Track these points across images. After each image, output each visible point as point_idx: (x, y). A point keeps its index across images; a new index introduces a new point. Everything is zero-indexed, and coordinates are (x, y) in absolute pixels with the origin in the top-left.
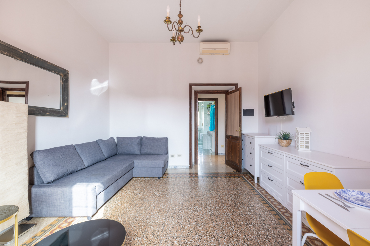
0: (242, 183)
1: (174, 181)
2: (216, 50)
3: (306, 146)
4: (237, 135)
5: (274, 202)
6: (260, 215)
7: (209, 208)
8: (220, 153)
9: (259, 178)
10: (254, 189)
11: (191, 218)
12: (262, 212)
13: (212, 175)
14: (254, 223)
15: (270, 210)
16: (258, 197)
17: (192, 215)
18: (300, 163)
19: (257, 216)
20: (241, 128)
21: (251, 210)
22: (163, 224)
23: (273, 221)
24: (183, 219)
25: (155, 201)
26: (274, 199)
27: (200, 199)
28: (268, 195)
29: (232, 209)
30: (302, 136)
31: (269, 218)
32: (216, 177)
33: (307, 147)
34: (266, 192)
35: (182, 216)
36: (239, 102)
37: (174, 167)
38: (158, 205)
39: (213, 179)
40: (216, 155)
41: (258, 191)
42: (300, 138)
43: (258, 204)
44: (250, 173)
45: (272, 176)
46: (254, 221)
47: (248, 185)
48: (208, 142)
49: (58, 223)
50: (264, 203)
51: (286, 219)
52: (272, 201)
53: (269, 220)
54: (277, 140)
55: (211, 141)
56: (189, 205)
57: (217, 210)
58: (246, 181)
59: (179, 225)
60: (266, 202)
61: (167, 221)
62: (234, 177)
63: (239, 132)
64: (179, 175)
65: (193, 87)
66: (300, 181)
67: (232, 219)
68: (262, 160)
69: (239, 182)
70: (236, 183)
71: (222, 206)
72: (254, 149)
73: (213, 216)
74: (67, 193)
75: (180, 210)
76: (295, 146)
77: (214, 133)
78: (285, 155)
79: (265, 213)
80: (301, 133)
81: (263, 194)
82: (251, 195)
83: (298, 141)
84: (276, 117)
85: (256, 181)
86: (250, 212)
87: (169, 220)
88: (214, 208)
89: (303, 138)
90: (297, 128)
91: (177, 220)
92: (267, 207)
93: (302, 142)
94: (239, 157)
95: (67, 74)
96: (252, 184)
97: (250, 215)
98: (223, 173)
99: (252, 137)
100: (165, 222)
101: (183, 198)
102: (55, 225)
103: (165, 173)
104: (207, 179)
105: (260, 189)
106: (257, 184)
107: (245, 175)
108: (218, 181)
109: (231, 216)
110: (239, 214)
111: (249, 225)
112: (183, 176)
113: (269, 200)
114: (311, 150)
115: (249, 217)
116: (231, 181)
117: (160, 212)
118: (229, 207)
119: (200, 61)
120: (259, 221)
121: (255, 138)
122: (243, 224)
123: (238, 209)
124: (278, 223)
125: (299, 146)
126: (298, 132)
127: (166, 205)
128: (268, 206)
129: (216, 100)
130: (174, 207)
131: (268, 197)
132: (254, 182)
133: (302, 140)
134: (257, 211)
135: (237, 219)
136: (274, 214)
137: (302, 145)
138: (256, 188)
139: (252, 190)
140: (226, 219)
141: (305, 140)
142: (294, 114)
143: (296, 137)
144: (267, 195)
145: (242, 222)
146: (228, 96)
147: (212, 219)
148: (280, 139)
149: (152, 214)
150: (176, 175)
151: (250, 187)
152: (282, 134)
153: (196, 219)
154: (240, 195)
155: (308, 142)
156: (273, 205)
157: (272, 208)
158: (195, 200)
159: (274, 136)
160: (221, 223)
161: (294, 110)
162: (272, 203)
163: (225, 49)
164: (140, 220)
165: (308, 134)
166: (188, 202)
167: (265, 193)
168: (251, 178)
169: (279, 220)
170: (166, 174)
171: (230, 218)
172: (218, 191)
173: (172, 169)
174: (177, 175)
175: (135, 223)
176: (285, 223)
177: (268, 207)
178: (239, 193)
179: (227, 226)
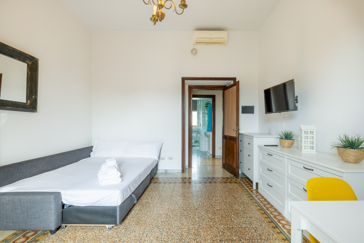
0: (239, 189)
1: (162, 187)
2: (212, 39)
3: (310, 146)
4: (234, 135)
5: (274, 212)
6: (256, 228)
7: (197, 219)
8: (217, 156)
9: (258, 183)
10: (252, 196)
11: (174, 232)
12: (259, 224)
13: (205, 180)
14: (249, 239)
15: (269, 222)
16: (256, 206)
17: (176, 228)
18: (304, 167)
19: (253, 230)
20: (239, 127)
21: (246, 221)
22: (140, 240)
23: (271, 236)
24: (165, 234)
25: (136, 210)
26: (274, 208)
27: (188, 209)
28: (268, 204)
29: (224, 220)
30: (306, 135)
31: (266, 232)
32: (210, 183)
33: (312, 148)
34: (266, 200)
35: (165, 229)
36: (237, 97)
37: (165, 171)
38: (138, 215)
39: (207, 184)
40: (213, 157)
41: (256, 198)
42: (303, 138)
43: (255, 214)
44: (248, 178)
45: (272, 181)
46: (249, 236)
47: (245, 192)
48: (205, 144)
49: (14, 238)
50: (262, 213)
51: (286, 233)
52: (271, 210)
53: (267, 234)
54: (278, 139)
55: (209, 142)
56: (174, 216)
57: (206, 222)
58: (243, 187)
59: (158, 241)
60: (264, 211)
61: (145, 235)
62: (231, 183)
63: (236, 131)
64: (168, 180)
65: (186, 81)
66: (304, 188)
67: (222, 233)
68: (261, 163)
69: (236, 188)
70: (232, 189)
71: (213, 217)
72: (252, 151)
73: (201, 229)
74: (25, 202)
75: (163, 222)
76: (299, 147)
77: (211, 134)
78: (286, 157)
79: (262, 225)
80: (305, 132)
81: (261, 202)
82: (248, 204)
83: (302, 141)
84: (277, 113)
85: (254, 187)
86: (245, 224)
87: (148, 234)
88: (203, 220)
89: (307, 137)
90: (300, 125)
91: (158, 234)
92: (265, 217)
93: (306, 142)
94: (236, 160)
95: (36, 62)
96: (250, 191)
97: (245, 228)
98: (218, 178)
99: (251, 137)
100: (142, 237)
101: (168, 207)
102: (10, 240)
103: (153, 178)
104: (200, 184)
105: (258, 197)
106: (256, 191)
107: (243, 180)
108: (211, 187)
109: (222, 230)
110: (231, 227)
111: (243, 241)
112: (173, 181)
113: (268, 209)
114: (316, 151)
115: (244, 230)
116: (227, 187)
117: (139, 224)
118: (221, 218)
119: (194, 52)
120: (254, 236)
121: (254, 138)
122: (235, 239)
123: (231, 220)
124: (277, 238)
125: (303, 146)
126: (302, 130)
127: (148, 216)
128: (267, 216)
129: (213, 97)
130: (157, 217)
131: (267, 206)
132: (252, 188)
133: (306, 140)
134: (253, 223)
135: (229, 233)
136: (273, 227)
137: (306, 145)
138: (254, 196)
139: (250, 197)
140: (216, 233)
141: (309, 140)
142: (297, 110)
143: (299, 136)
144: (266, 203)
145: (234, 237)
146: (225, 91)
147: (200, 233)
148: (282, 139)
149: (128, 227)
150: (165, 180)
151: (247, 194)
152: (284, 133)
153: (180, 234)
154: (236, 204)
155: (313, 142)
156: (272, 216)
157: (271, 219)
158: (183, 209)
159: (275, 135)
160: (209, 238)
161: (297, 105)
162: (271, 213)
163: (222, 38)
164: (113, 234)
165: (313, 132)
166: (174, 212)
167: (264, 201)
168: (249, 184)
169: (278, 234)
170: (155, 179)
171: (220, 232)
172: (211, 198)
173: (162, 173)
174: (167, 180)
175: (106, 239)
176: (285, 238)
177: (267, 218)
178: (235, 201)
179: (215, 242)
